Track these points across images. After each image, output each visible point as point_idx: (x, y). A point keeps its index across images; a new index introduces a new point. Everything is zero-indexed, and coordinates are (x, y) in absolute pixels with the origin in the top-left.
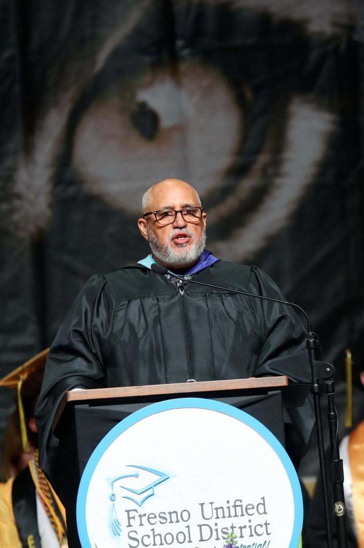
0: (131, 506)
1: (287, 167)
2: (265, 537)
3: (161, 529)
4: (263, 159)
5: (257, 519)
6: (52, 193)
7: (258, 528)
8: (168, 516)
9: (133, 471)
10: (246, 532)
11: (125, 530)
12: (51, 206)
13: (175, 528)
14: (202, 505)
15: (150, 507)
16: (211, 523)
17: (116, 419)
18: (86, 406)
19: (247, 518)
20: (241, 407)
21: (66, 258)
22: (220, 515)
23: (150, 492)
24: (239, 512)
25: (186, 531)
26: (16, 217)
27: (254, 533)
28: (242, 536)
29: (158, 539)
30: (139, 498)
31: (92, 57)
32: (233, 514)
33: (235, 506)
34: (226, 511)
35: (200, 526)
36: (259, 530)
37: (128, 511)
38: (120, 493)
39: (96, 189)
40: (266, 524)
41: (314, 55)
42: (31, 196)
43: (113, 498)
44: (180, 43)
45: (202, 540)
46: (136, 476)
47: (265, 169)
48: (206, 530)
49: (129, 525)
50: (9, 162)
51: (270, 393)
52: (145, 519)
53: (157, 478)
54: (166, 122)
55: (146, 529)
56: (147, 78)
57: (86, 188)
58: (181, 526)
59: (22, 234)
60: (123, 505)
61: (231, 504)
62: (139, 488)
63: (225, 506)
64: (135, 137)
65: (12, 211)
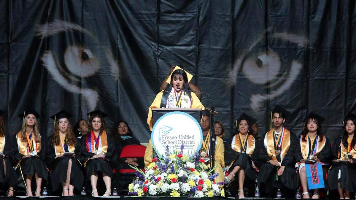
0: (164, 135)
1: (291, 76)
2: (193, 144)
3: (170, 140)
4: (285, 73)
5: (192, 140)
6: (237, 77)
7: (192, 142)
8: (172, 138)
9: (165, 127)
10: (189, 143)
11: (162, 140)
12: (236, 80)
13: (173, 140)
14: (180, 136)
15: (168, 135)
16: (181, 140)
17: (162, 115)
18: (156, 112)
19: (190, 139)
20: (190, 114)
21: (239, 92)
22: (184, 138)
23: (168, 132)
24: (188, 138)
25: (175, 141)
26: (228, 82)
27: (191, 143)
28: (188, 144)
29: (169, 142)
30: (166, 133)
31: (248, 48)
32: (186, 138)
33: (187, 137)
34: (185, 138)
35: (179, 140)
36: (192, 143)
37: (163, 136)
38: (161, 132)
39: (247, 77)
40: (194, 141)
41: (299, 51)
42: (232, 77)
43: (160, 132)
44: (268, 46)
45: (179, 144)
46: (165, 128)
47: (285, 76)
48: (180, 141)
49: (163, 139)
50: (228, 70)
51: (198, 112)
52: (166, 138)
53: (170, 129)
54: (264, 64)
55: (167, 140)
56: (261, 53)
57: (245, 77)
58: (174, 140)
59: (229, 86)
60: (162, 134)
61: (186, 136)
62: (166, 131)
63: (185, 137)
64: (257, 66)
65: (227, 81)
